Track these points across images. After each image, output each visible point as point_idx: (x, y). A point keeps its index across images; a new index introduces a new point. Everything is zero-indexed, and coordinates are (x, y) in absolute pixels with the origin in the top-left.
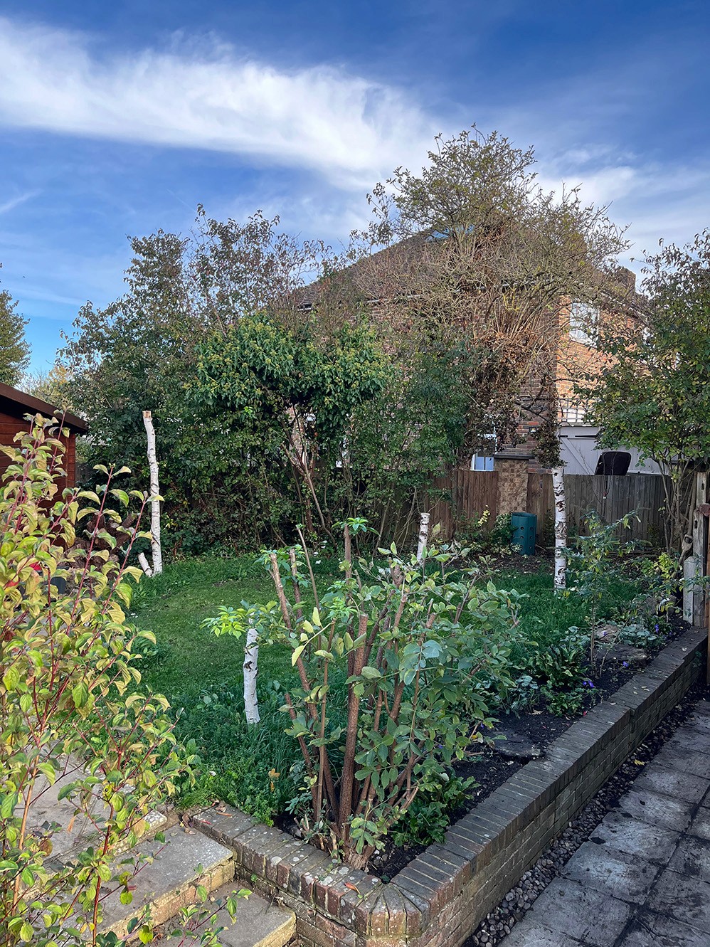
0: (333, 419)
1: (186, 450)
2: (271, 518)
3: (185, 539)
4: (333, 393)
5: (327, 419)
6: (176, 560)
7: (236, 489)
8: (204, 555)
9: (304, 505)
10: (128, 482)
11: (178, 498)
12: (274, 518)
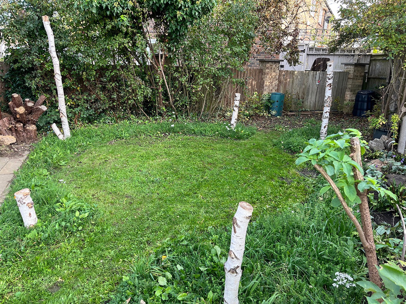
0: (180, 29)
1: (77, 50)
2: (139, 98)
3: (82, 113)
4: (183, 8)
5: (176, 29)
6: (77, 127)
7: (113, 79)
8: (96, 123)
9: (158, 90)
10: (36, 74)
11: (74, 85)
12: (140, 98)
